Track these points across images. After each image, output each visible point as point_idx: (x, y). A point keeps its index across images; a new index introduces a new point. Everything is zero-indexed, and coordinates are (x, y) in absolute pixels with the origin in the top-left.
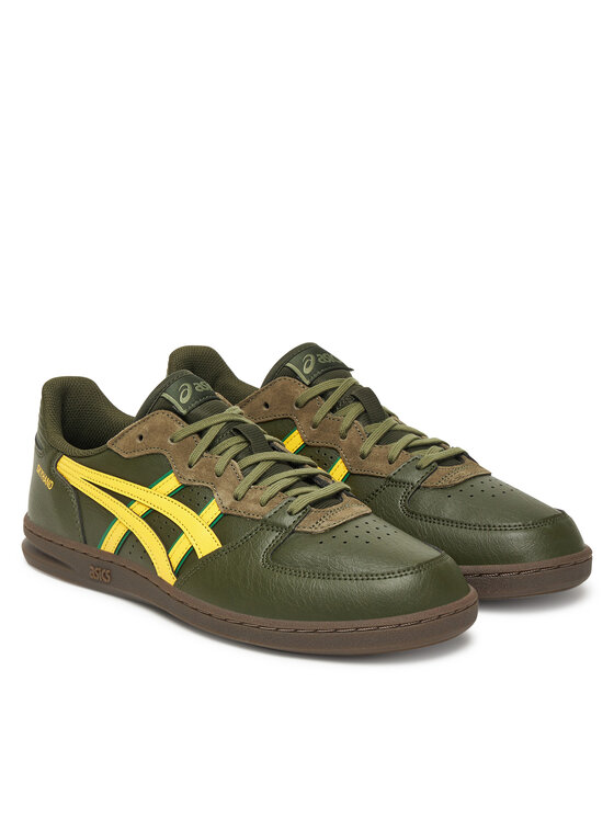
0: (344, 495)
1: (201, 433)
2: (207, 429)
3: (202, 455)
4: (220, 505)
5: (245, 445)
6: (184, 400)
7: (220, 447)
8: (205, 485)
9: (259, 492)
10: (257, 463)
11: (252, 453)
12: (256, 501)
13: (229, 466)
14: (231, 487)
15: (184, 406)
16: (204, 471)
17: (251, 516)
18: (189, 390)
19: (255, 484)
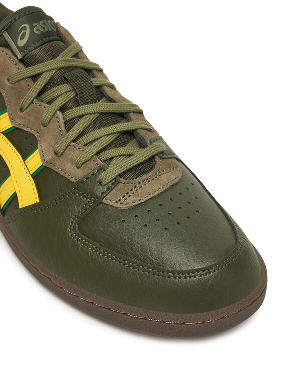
0: (157, 159)
1: (34, 78)
2: (39, 75)
3: (32, 102)
4: (42, 157)
5: (72, 94)
6: (22, 43)
7: (50, 94)
8: (32, 132)
9: (77, 152)
10: (82, 116)
11: (78, 105)
12: (72, 161)
13: (54, 118)
14: (52, 142)
15: (21, 49)
16: (31, 119)
17: (67, 176)
18: (28, 32)
19: (74, 141)
